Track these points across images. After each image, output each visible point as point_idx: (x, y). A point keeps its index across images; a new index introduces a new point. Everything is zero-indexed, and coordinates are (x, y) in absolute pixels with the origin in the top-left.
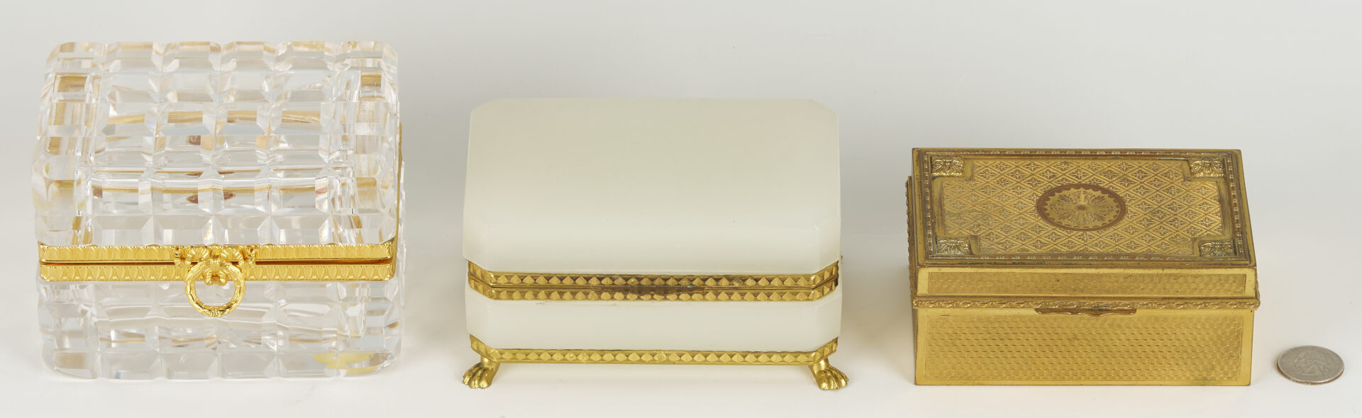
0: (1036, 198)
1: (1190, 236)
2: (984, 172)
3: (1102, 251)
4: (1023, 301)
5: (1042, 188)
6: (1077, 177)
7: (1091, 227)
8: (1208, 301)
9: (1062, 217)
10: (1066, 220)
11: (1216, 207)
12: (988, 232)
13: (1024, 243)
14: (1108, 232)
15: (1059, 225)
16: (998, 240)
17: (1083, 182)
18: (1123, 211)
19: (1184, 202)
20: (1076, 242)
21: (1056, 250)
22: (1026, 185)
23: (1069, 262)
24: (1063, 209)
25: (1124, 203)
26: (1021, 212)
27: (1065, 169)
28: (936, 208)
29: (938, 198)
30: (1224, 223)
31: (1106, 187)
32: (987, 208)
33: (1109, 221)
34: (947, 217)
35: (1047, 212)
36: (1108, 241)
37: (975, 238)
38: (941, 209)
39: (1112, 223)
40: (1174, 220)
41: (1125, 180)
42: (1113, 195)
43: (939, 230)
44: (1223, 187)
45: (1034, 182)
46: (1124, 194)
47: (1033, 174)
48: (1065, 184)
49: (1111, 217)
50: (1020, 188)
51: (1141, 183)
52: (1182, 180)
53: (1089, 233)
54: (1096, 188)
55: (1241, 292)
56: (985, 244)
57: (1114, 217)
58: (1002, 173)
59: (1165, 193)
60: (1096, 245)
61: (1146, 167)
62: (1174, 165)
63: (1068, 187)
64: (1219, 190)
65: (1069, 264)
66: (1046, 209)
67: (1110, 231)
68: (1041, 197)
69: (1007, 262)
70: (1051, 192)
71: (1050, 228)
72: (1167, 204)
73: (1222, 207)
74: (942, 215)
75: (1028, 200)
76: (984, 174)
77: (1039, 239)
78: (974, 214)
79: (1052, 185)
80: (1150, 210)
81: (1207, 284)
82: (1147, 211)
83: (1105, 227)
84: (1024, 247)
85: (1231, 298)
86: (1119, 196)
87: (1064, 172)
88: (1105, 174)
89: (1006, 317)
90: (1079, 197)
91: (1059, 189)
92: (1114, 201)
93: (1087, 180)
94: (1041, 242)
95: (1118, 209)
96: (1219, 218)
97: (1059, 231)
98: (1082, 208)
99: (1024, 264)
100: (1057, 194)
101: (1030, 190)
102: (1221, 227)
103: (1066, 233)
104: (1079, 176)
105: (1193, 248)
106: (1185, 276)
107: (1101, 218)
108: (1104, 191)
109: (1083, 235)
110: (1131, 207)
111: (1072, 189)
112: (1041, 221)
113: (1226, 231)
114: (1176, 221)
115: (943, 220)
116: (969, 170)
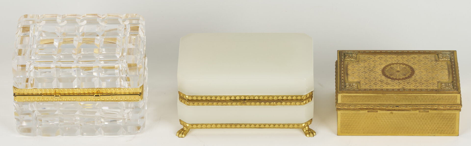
0: (415, 75)
1: (359, 63)
2: (433, 84)
3: (392, 56)
5: (412, 79)
6: (399, 83)
7: (395, 64)
9: (405, 68)
10: (403, 67)
11: (349, 72)
12: (432, 63)
13: (419, 59)
14: (389, 63)
15: (406, 65)
16: (428, 60)
17: (397, 81)
18: (383, 71)
19: (361, 74)
20: (401, 59)
21: (408, 56)
22: (418, 80)
24: (405, 71)
25: (383, 74)
26: (420, 70)
27: (404, 85)
28: (451, 71)
29: (450, 75)
30: (347, 66)
31: (389, 79)
32: (432, 71)
33: (388, 67)
34: (447, 68)
35: (411, 70)
36: (389, 60)
37: (436, 61)
38: (449, 71)
39: (387, 66)
40: (365, 68)
41: (381, 81)
42: (386, 76)
43: (450, 63)
44: (346, 79)
45: (415, 81)
46: (382, 77)
47: (416, 84)
48: (404, 80)
49: (388, 68)
50: (420, 79)
51: (376, 81)
52: (361, 82)
53: (396, 62)
54: (392, 79)
56: (433, 59)
57: (386, 69)
58: (427, 84)
59: (367, 77)
60: (393, 58)
61: (374, 86)
62: (363, 87)
63: (403, 79)
64: (347, 78)
66: (411, 71)
67: (388, 63)
68: (413, 75)
70: (409, 77)
71: (410, 64)
72: (367, 73)
73: (347, 72)
74: (449, 68)
75: (418, 74)
76: (434, 84)
77: (414, 60)
78: (437, 69)
79: (408, 79)
80: (373, 71)
82: (374, 71)
83: (390, 65)
84: (419, 57)
86: (384, 76)
87: (404, 84)
88: (389, 84)
90: (399, 75)
91: (406, 78)
92: (386, 74)
93: (396, 81)
94: (413, 59)
95: (385, 71)
96: (348, 68)
97: (406, 63)
98: (398, 71)
100: (407, 76)
101: (417, 78)
102: (348, 65)
103: (404, 62)
104: (398, 83)
105: (359, 59)
107: (391, 68)
108: (389, 78)
109: (398, 62)
110: (380, 72)
111: (401, 78)
112: (413, 66)
113: (347, 63)
114: (364, 67)
115: (448, 67)
116: (439, 85)
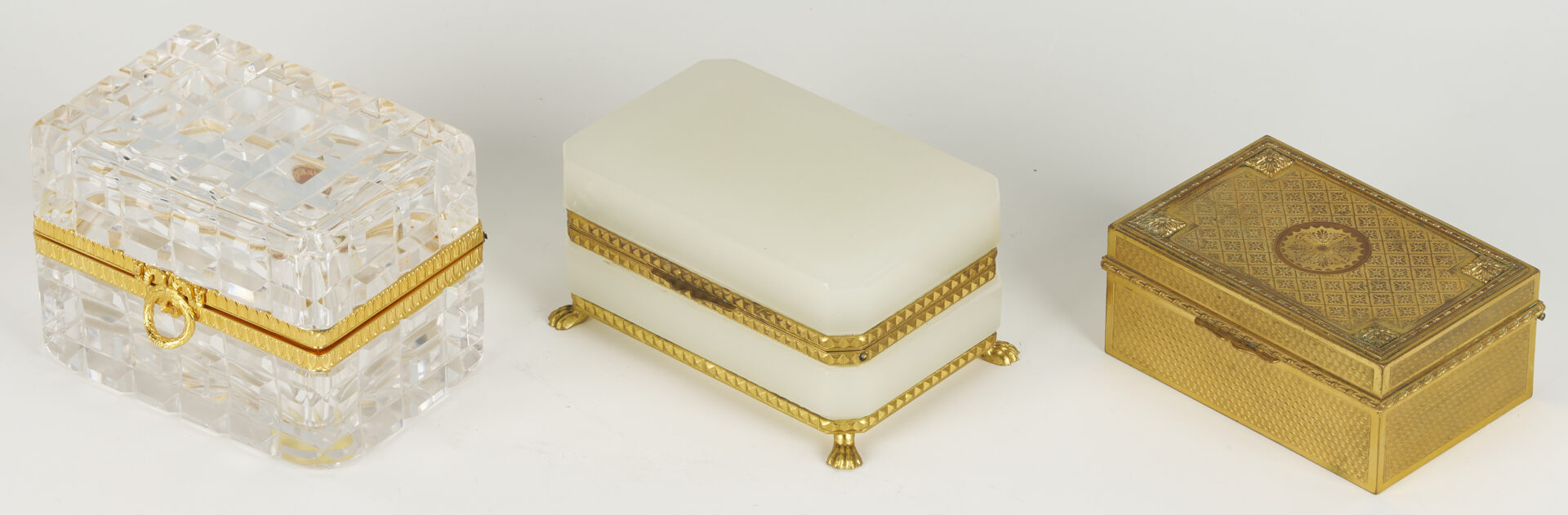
4: (1189, 304)
7: (1300, 266)
8: (1339, 382)
23: (1232, 282)
31: (1372, 243)
42: (1367, 251)
44: (1470, 290)
46: (1378, 255)
53: (1294, 271)
54: (1363, 239)
55: (1368, 387)
60: (1281, 282)
65: (1231, 284)
69: (1184, 258)
81: (1340, 364)
85: (1360, 389)
86: (1371, 254)
89: (1177, 315)
98: (1323, 248)
99: (1195, 266)
106: (1323, 346)
108: (1366, 244)
109: (1289, 269)
